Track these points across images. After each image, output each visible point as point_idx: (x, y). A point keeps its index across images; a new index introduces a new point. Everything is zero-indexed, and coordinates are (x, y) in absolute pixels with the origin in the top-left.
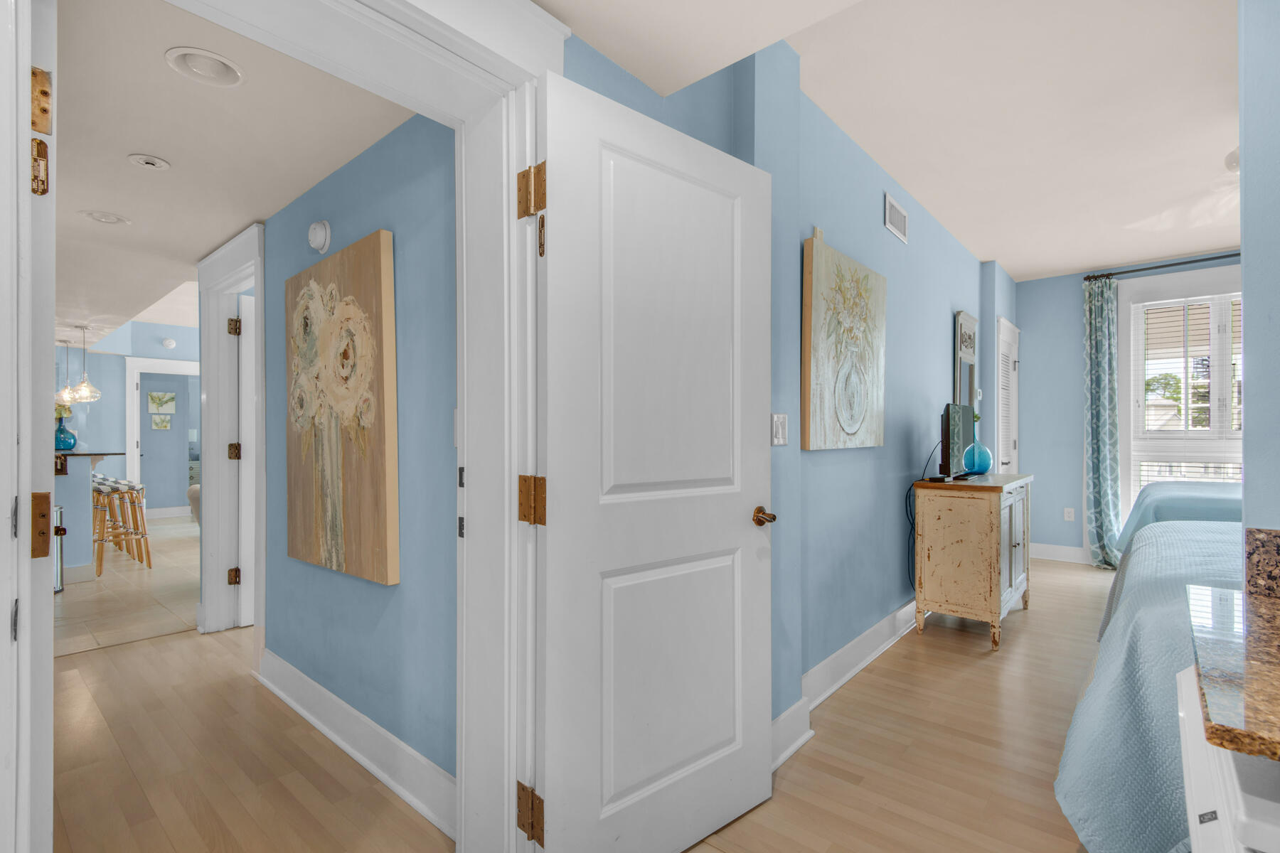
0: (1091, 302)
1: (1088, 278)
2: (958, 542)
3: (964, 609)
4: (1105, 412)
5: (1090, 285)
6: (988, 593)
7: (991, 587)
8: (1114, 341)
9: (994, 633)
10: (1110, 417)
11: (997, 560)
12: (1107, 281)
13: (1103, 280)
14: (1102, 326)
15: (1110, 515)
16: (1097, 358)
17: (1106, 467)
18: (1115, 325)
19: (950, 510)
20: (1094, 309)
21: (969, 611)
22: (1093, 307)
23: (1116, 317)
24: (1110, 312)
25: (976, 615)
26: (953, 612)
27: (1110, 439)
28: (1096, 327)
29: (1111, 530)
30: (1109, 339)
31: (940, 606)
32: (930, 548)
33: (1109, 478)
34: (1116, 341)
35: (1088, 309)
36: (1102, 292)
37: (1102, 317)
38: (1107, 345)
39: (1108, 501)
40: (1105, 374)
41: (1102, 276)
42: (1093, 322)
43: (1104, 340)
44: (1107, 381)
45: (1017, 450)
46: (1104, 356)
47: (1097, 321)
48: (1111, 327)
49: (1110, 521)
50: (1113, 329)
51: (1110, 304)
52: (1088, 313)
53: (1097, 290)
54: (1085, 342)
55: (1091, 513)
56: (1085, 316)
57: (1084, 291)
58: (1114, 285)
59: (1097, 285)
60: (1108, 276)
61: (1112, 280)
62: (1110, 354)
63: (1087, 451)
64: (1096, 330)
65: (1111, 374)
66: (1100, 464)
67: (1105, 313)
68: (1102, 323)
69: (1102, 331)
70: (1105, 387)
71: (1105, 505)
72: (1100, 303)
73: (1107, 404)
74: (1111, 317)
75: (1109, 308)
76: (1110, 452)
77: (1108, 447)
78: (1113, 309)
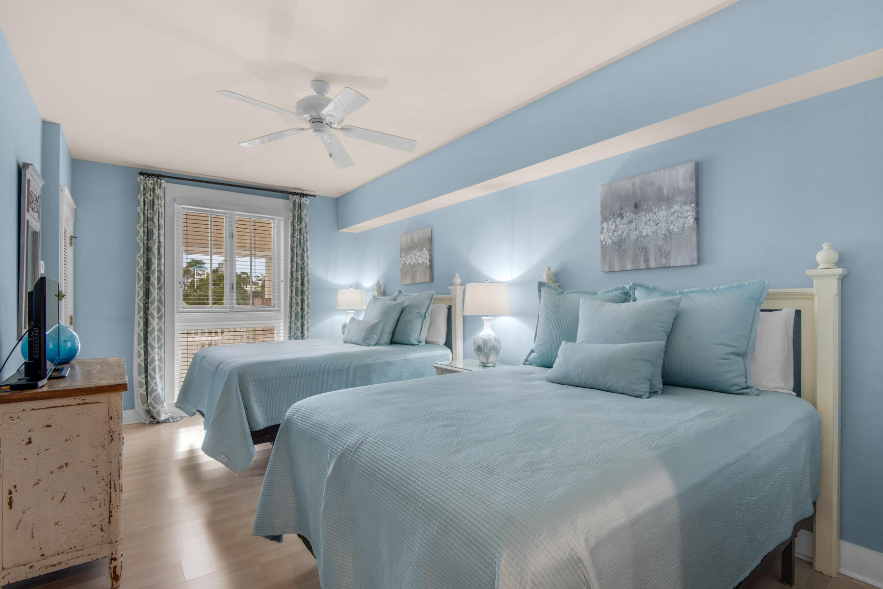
0: (145, 195)
1: (141, 174)
2: (61, 467)
3: (69, 556)
4: (155, 291)
5: (145, 179)
6: (107, 520)
7: (110, 512)
8: (162, 232)
9: (116, 567)
10: (158, 295)
11: (119, 476)
12: (159, 180)
13: (155, 179)
14: (153, 217)
15: (155, 378)
16: (147, 244)
17: (154, 337)
18: (163, 218)
19: (48, 426)
20: (147, 201)
21: (80, 553)
22: (146, 200)
23: (163, 211)
24: (160, 207)
25: (89, 555)
26: (54, 566)
27: (158, 314)
28: (148, 216)
29: (156, 390)
30: (159, 230)
31: (31, 567)
32: (13, 490)
33: (156, 346)
34: (163, 232)
35: (143, 200)
36: (154, 189)
37: (153, 210)
38: (157, 235)
39: (155, 366)
40: (155, 258)
41: (154, 175)
42: (146, 212)
43: (154, 229)
44: (156, 265)
45: (73, 326)
46: (154, 244)
47: (149, 212)
48: (161, 220)
49: (156, 383)
50: (162, 221)
51: (160, 200)
52: (142, 204)
53: (150, 186)
54: (139, 229)
55: (142, 379)
56: (139, 205)
57: (139, 184)
58: (163, 186)
59: (150, 182)
60: (159, 176)
61: (162, 181)
62: (159, 242)
63: (139, 324)
64: (148, 220)
65: (159, 259)
66: (149, 335)
67: (156, 207)
68: (154, 215)
69: (153, 222)
70: (154, 270)
71: (152, 369)
72: (152, 198)
73: (156, 284)
74: (160, 211)
75: (159, 203)
76: (158, 324)
77: (156, 320)
78: (162, 205)
